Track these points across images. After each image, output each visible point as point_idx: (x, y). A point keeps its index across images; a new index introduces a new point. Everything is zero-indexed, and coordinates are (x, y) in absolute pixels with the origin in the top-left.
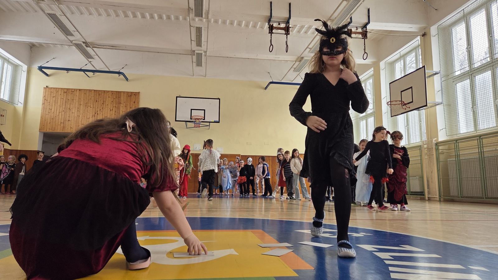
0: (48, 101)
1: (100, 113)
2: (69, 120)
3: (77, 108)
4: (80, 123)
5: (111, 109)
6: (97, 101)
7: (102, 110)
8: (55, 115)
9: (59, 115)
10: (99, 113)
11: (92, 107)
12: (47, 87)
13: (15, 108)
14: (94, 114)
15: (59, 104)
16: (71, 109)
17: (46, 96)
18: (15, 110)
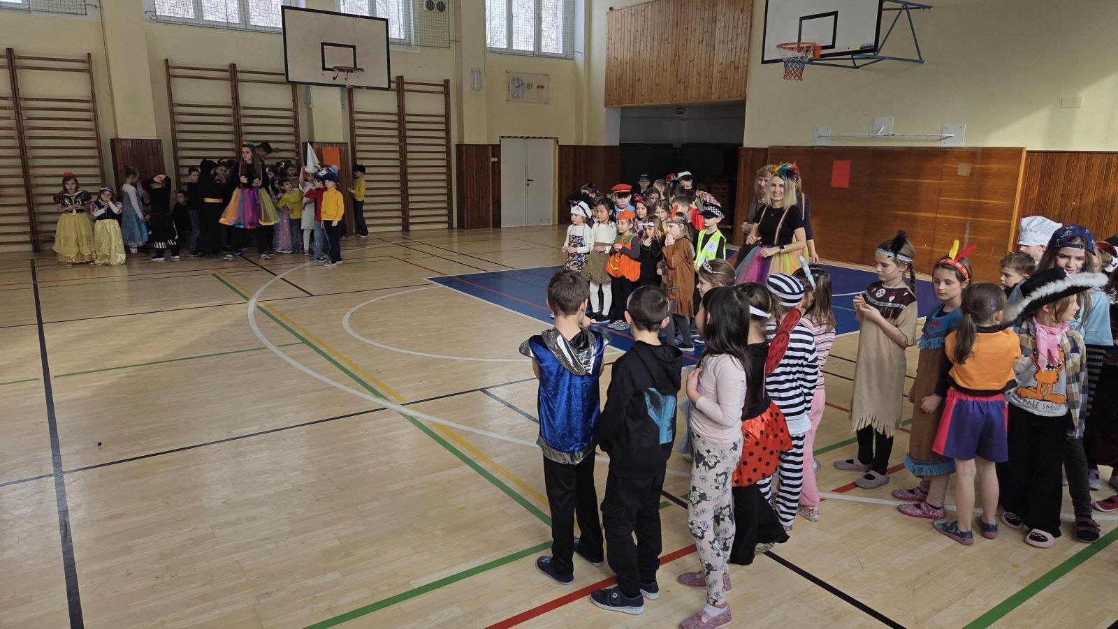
0: (613, 42)
1: (683, 55)
2: (639, 79)
3: (649, 48)
4: (654, 82)
5: (701, 39)
6: (677, 24)
7: (685, 46)
8: (622, 71)
9: (626, 70)
10: (680, 52)
11: (670, 41)
12: (611, 9)
13: (576, 64)
14: (673, 58)
15: (625, 45)
16: (641, 53)
17: (610, 31)
18: (576, 67)
